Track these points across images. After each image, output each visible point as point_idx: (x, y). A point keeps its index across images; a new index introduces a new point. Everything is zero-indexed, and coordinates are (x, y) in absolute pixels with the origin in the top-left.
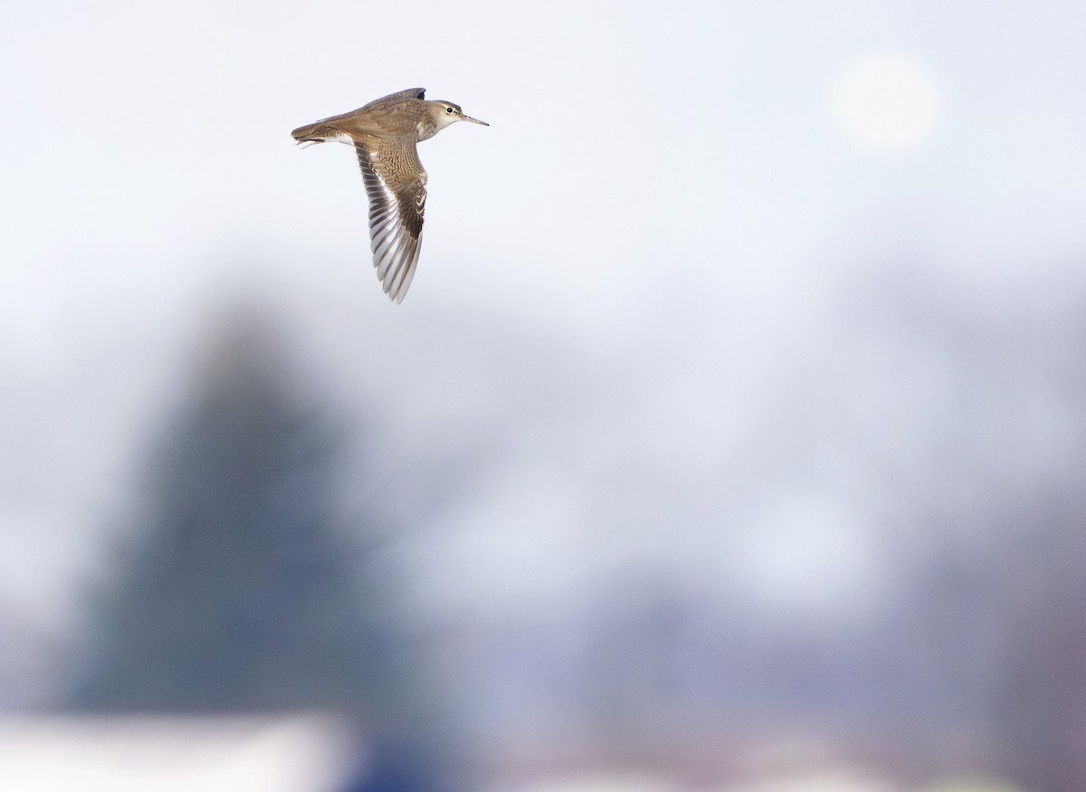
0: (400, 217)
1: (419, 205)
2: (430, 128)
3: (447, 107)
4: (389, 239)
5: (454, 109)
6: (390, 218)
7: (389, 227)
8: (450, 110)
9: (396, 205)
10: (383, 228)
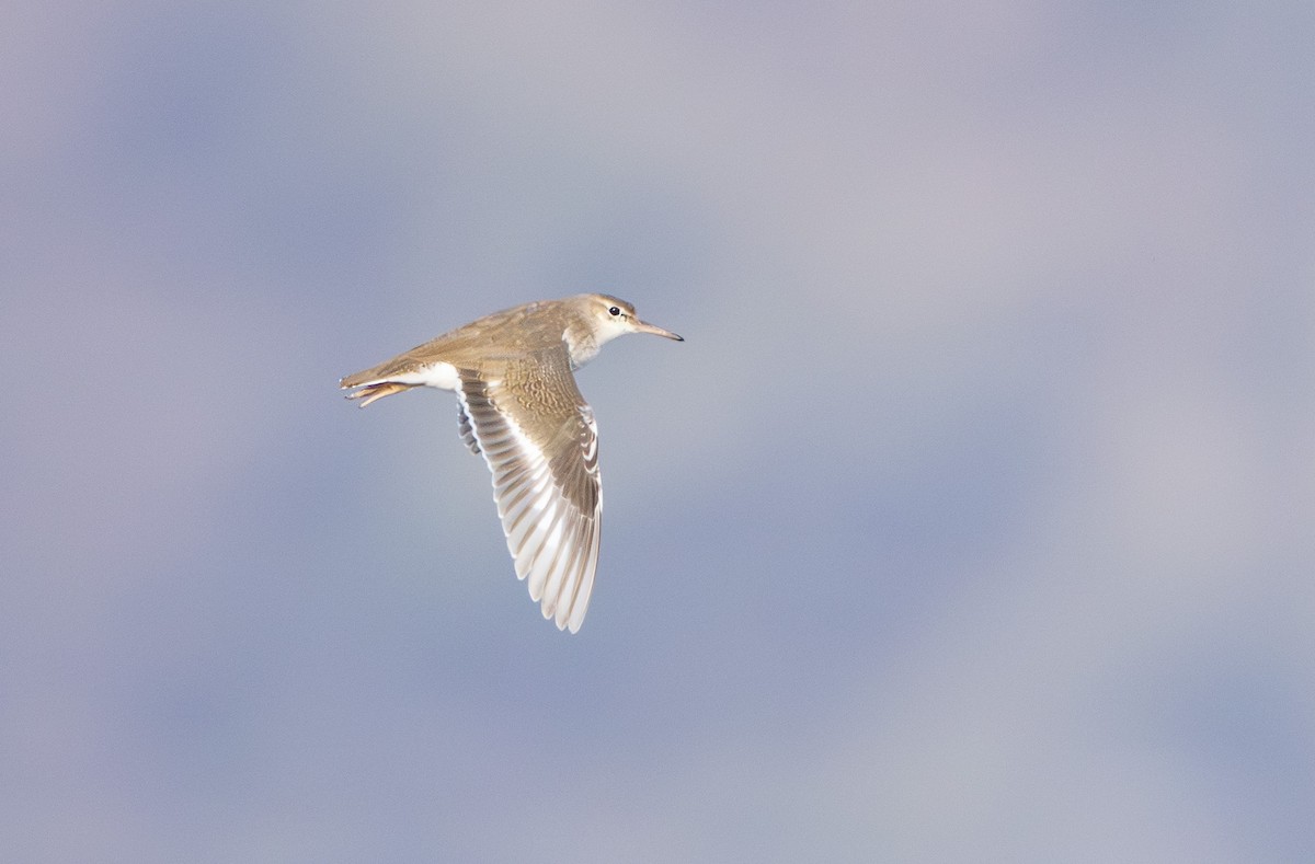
0: (558, 483)
1: (589, 458)
2: (585, 337)
3: (609, 305)
4: (544, 525)
5: (622, 310)
6: (537, 489)
7: (539, 505)
8: (615, 312)
9: (546, 466)
10: (527, 509)
